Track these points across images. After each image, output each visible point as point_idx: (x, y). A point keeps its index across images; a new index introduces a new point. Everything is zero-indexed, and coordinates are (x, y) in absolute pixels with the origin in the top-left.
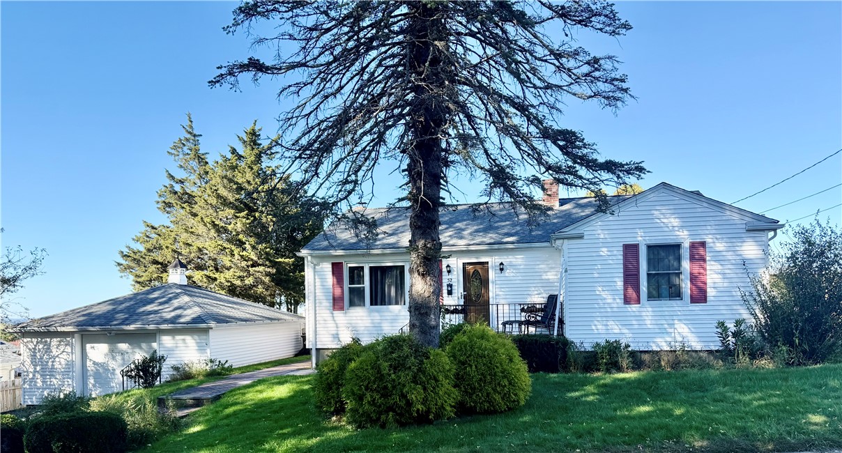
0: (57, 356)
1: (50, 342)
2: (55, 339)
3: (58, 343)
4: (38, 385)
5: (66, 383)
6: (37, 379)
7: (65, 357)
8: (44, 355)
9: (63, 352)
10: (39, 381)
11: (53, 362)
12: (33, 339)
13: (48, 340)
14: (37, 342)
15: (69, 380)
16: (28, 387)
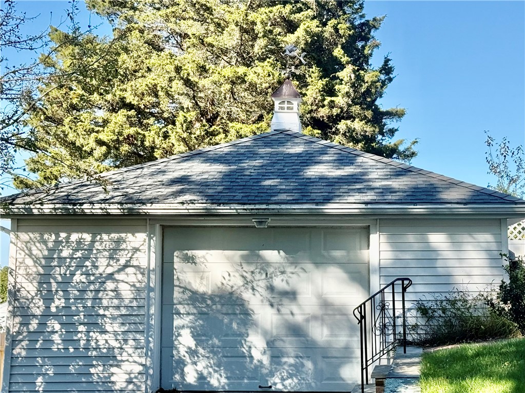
0: (110, 276)
1: (93, 241)
2: (105, 237)
3: (113, 246)
4: (55, 348)
5: (131, 342)
6: (53, 332)
7: (132, 279)
8: (73, 275)
9: (126, 266)
10: (56, 338)
11: (97, 291)
12: (46, 236)
13: (87, 237)
14: (58, 243)
15: (138, 336)
16: (24, 353)
